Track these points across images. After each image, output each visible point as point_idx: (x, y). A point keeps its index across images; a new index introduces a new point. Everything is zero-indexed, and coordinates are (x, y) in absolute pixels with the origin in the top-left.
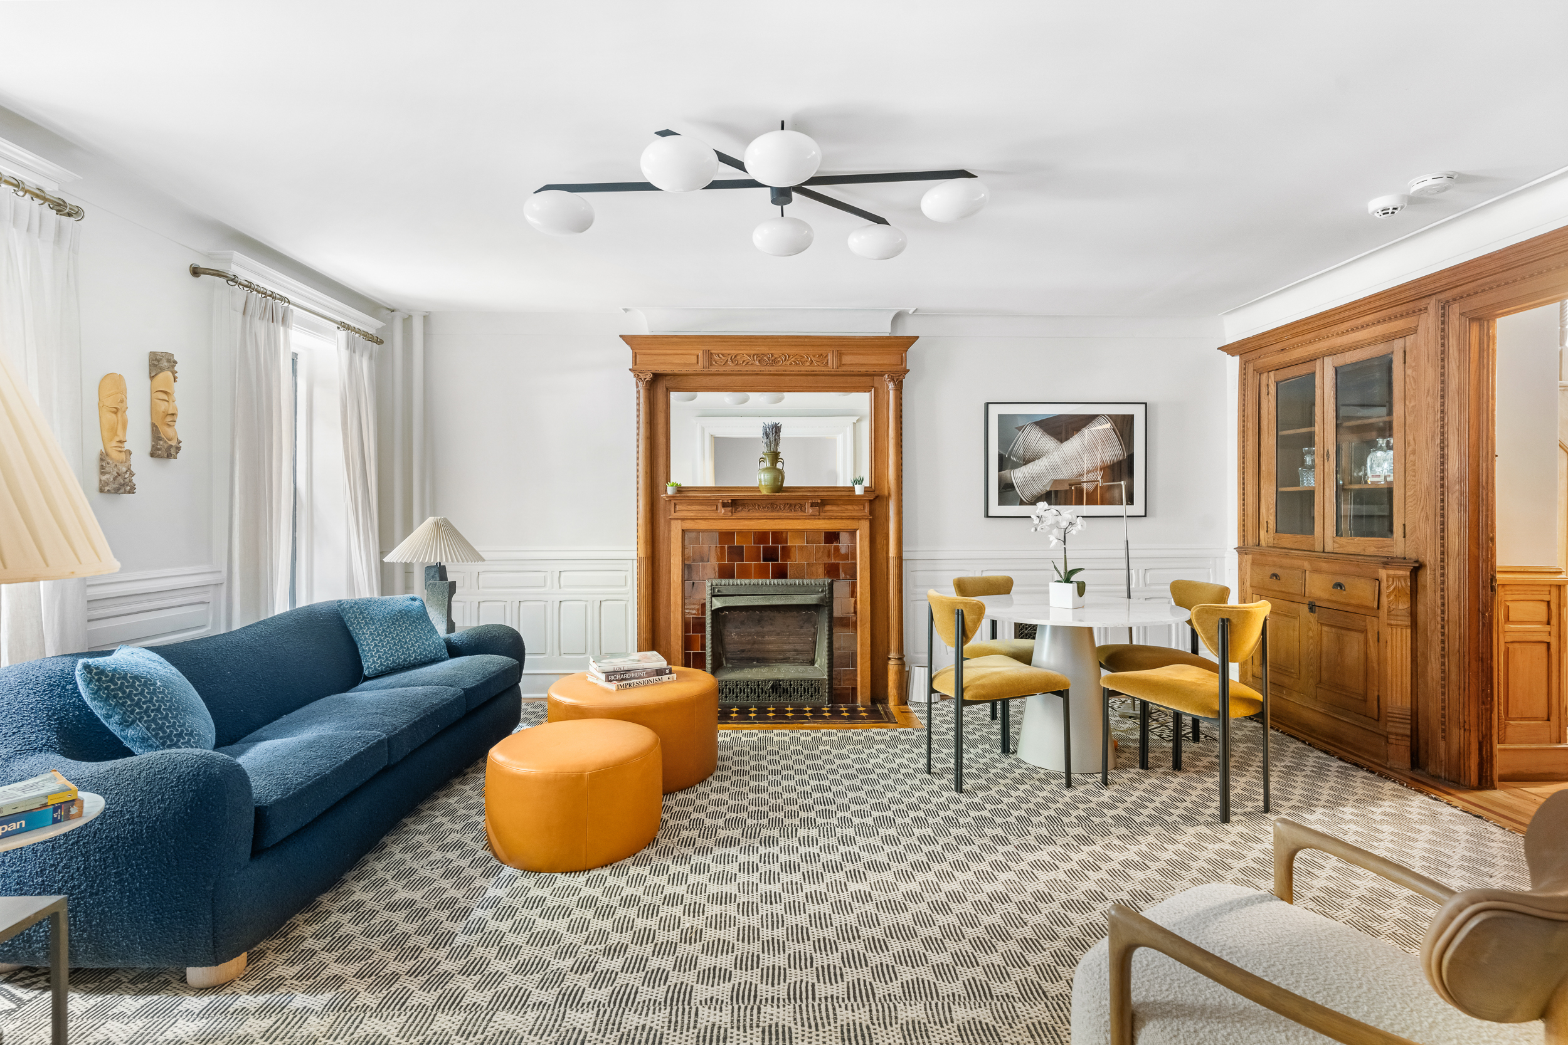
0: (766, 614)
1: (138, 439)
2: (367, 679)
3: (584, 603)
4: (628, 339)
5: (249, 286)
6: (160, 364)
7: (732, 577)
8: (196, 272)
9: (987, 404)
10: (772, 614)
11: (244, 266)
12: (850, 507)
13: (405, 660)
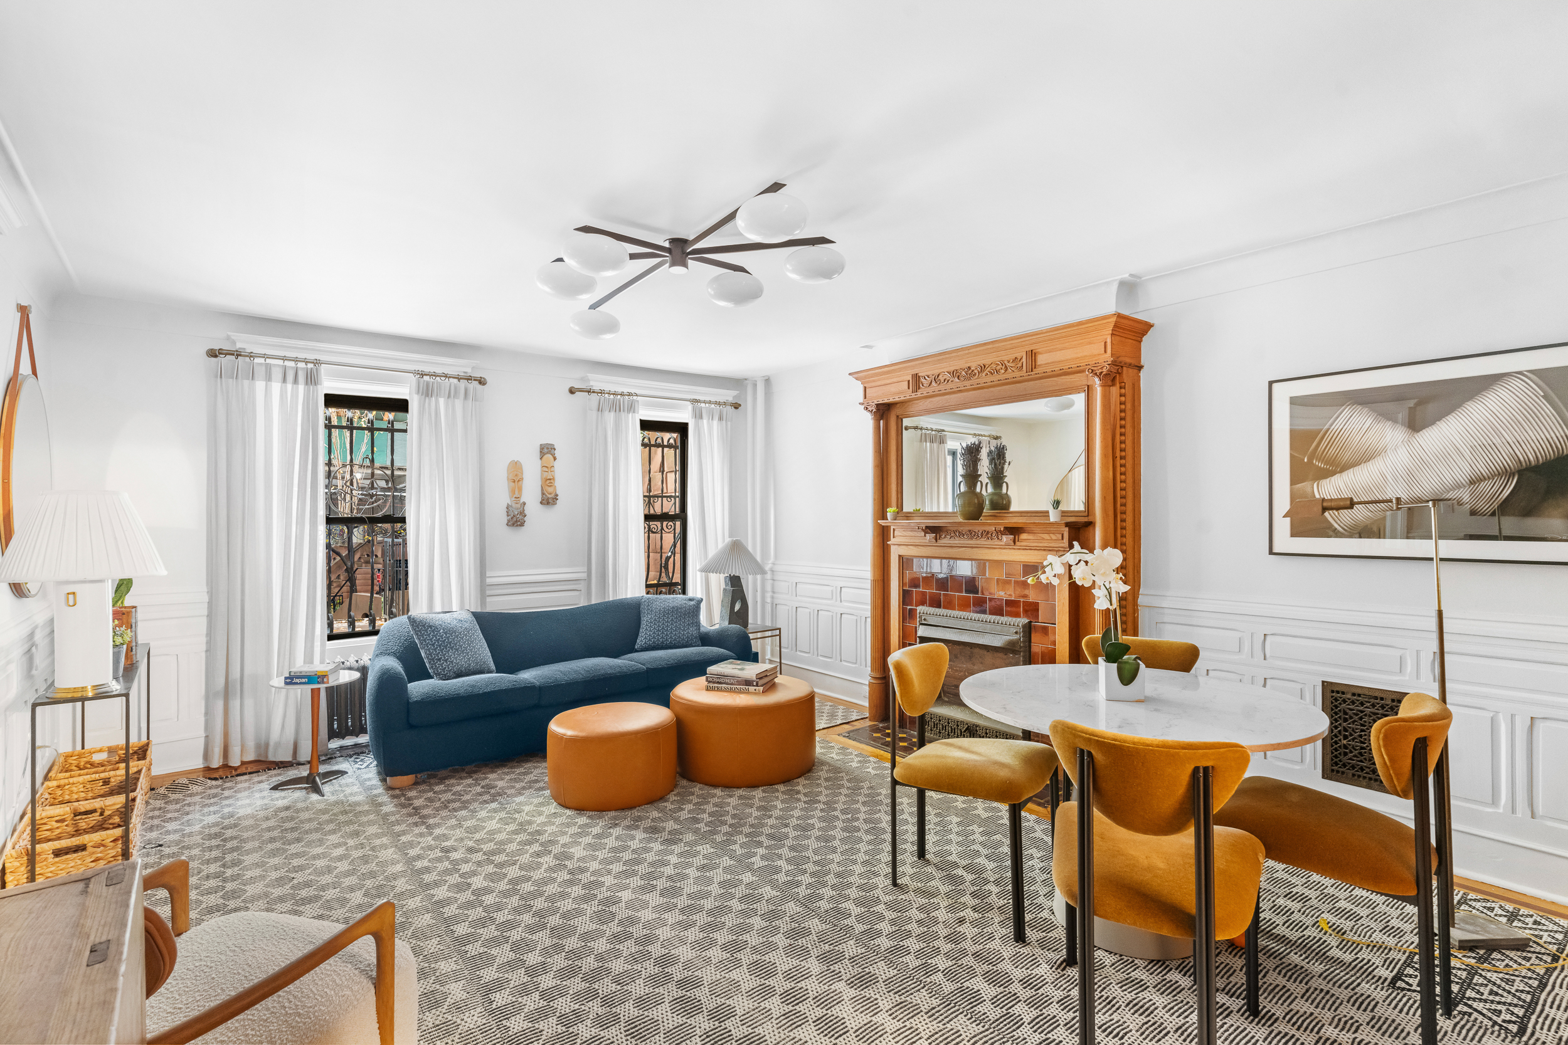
0: (976, 650)
1: (531, 494)
2: (637, 651)
3: (855, 618)
4: (856, 375)
5: (602, 392)
6: (547, 450)
7: (939, 606)
8: (572, 391)
9: (1271, 383)
10: (982, 652)
11: (599, 381)
12: (1046, 536)
13: (662, 642)
